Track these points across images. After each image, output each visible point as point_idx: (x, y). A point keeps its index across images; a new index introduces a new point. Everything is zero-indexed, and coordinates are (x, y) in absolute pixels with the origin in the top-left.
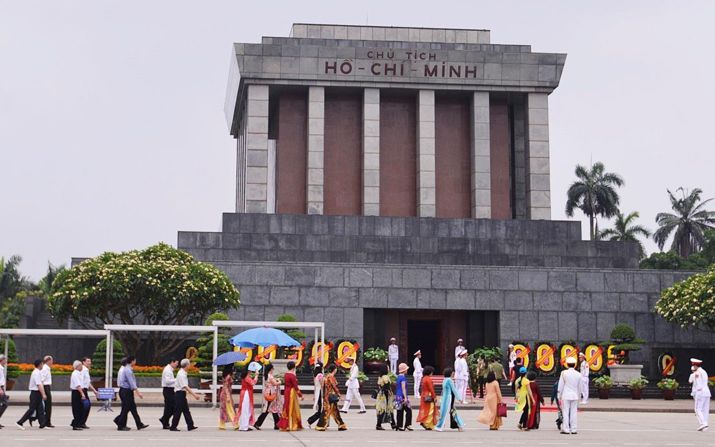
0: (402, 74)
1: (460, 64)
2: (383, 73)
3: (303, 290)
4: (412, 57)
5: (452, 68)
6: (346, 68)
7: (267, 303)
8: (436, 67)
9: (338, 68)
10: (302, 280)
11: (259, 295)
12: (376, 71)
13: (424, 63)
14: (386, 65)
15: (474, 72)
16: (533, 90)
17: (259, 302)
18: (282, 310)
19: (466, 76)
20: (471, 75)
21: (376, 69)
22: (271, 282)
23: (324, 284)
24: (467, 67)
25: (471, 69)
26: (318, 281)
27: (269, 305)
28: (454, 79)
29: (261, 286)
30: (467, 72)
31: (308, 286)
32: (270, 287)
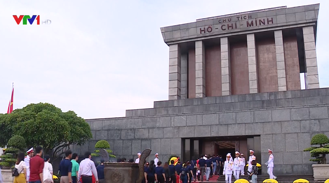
0: (236, 28)
1: (264, 18)
2: (227, 28)
3: (151, 130)
4: (240, 19)
5: (260, 20)
6: (210, 30)
7: (133, 138)
8: (252, 22)
9: (206, 31)
10: (150, 125)
11: (130, 134)
12: (223, 29)
13: (246, 20)
14: (228, 25)
15: (272, 21)
16: (304, 25)
17: (129, 138)
18: (140, 141)
19: (268, 23)
20: (270, 23)
21: (224, 28)
22: (136, 127)
23: (160, 126)
24: (268, 19)
25: (270, 19)
26: (157, 125)
27: (135, 139)
28: (262, 26)
29: (131, 129)
30: (268, 22)
31: (153, 128)
32: (134, 129)
